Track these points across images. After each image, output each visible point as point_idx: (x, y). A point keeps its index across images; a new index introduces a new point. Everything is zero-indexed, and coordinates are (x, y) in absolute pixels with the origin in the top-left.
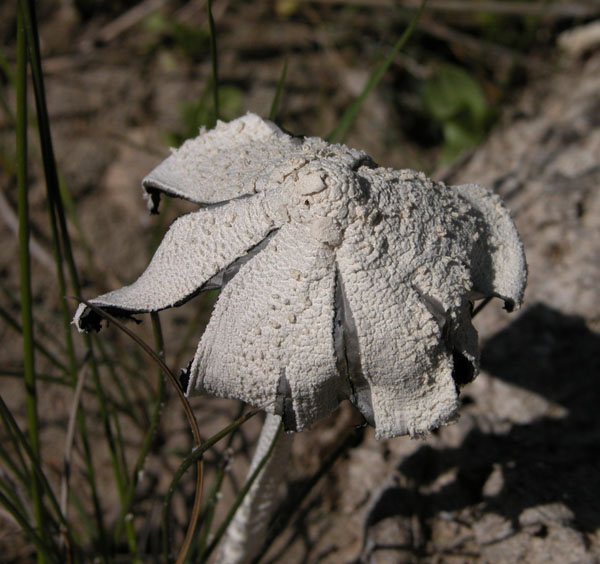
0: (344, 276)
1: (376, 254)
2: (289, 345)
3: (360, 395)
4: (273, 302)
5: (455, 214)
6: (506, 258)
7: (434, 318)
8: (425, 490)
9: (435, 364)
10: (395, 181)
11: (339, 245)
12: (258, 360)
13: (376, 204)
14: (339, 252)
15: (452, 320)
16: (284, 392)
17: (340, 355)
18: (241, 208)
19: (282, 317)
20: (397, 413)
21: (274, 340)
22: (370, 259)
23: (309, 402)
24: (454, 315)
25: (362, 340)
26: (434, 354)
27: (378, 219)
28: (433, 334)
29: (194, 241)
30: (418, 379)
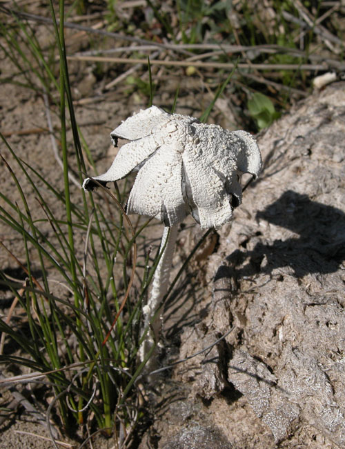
0: (185, 164)
1: (197, 155)
2: (165, 192)
3: (194, 212)
4: (159, 175)
5: (231, 141)
6: (253, 158)
7: (221, 180)
8: (238, 268)
9: (223, 198)
10: (207, 128)
11: (183, 152)
12: (153, 198)
13: (198, 136)
14: (183, 154)
15: (228, 181)
16: (164, 211)
17: (185, 194)
18: (146, 140)
19: (161, 181)
20: (209, 218)
21: (159, 190)
22: (195, 157)
23: (174, 214)
24: (229, 179)
25: (192, 188)
26: (222, 194)
27: (198, 142)
28: (221, 186)
29: (128, 154)
30: (216, 204)
